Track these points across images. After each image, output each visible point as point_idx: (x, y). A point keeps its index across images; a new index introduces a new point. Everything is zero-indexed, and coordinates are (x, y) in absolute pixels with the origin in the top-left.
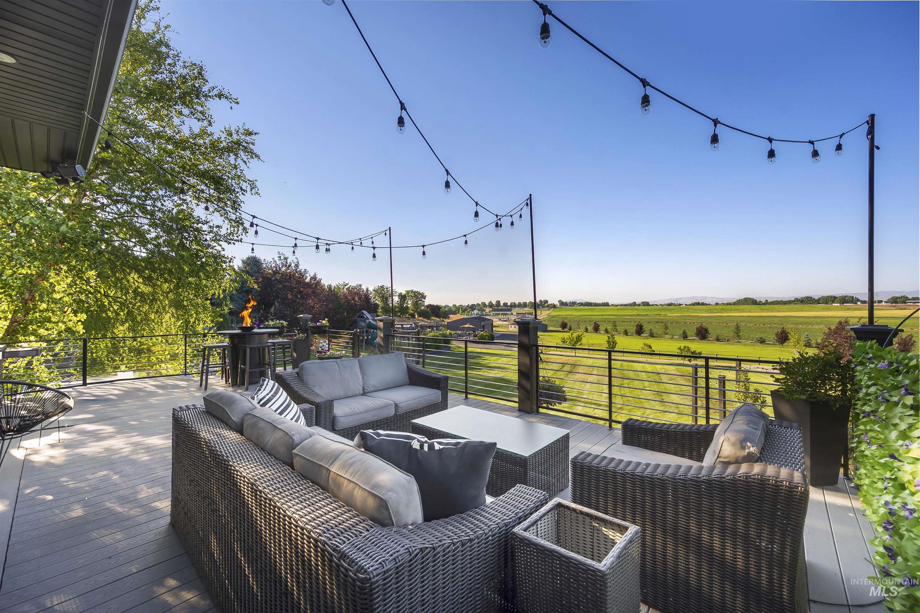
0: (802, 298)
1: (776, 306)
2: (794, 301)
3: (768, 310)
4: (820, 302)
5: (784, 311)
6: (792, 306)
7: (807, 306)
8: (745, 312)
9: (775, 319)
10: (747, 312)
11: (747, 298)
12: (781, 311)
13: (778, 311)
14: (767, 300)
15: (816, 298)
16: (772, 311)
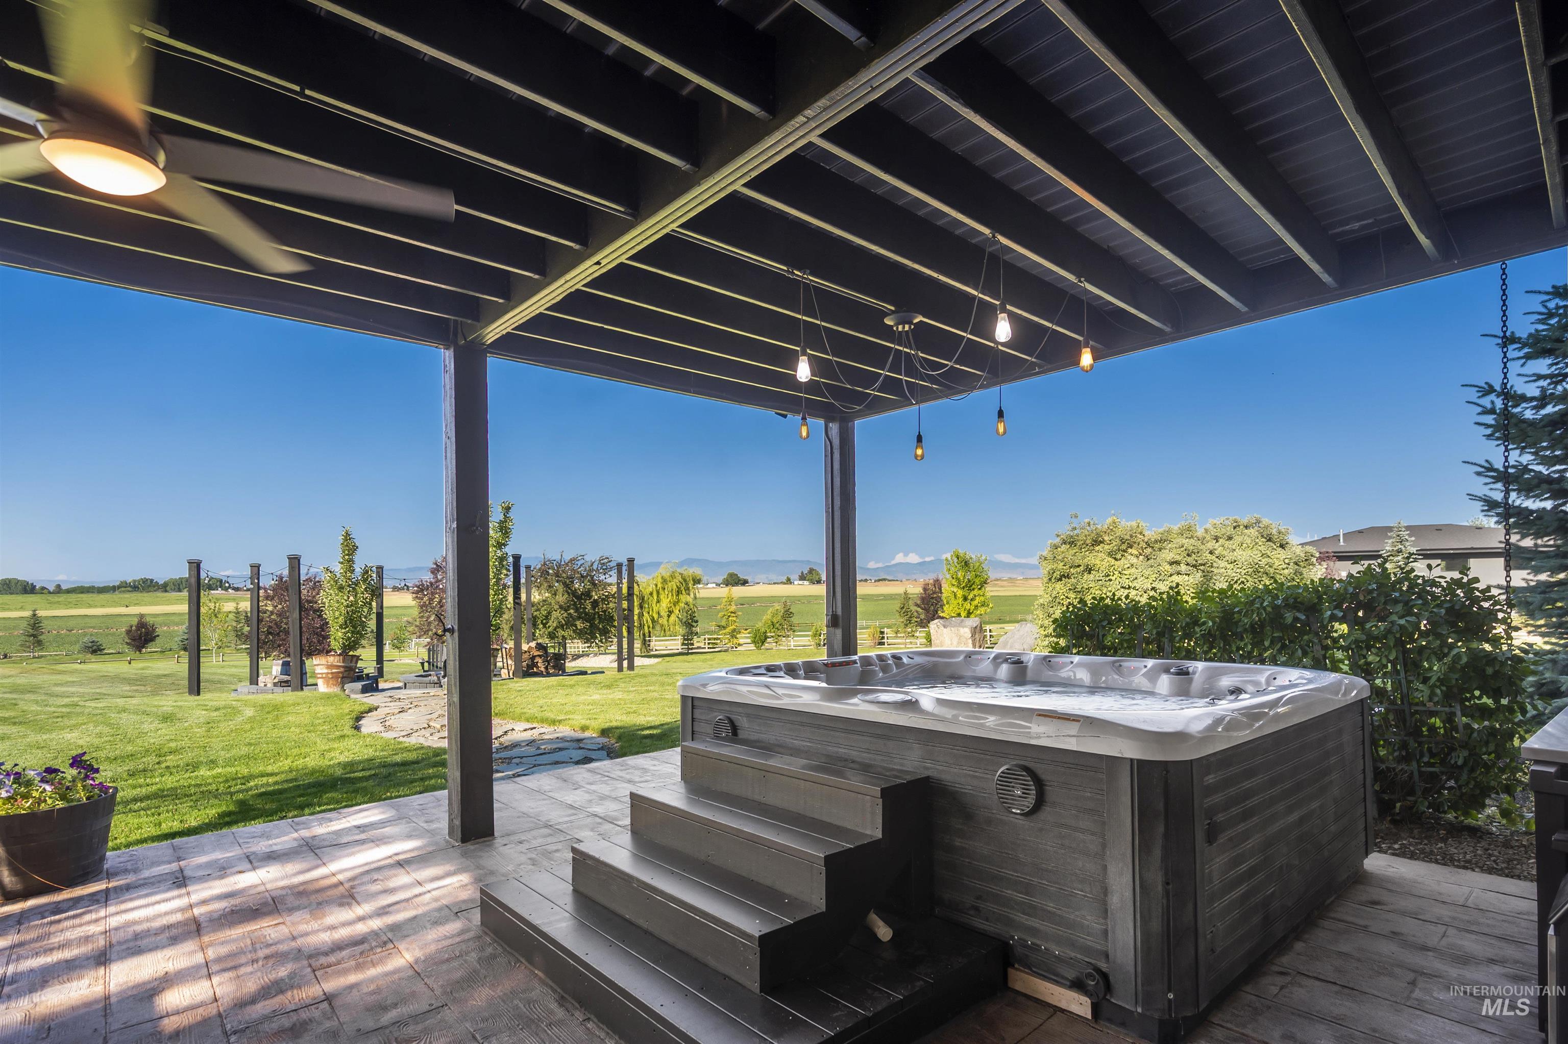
0: (134, 581)
1: (84, 596)
2: (119, 587)
3: (68, 605)
4: (168, 588)
5: (103, 606)
6: (117, 596)
7: (146, 596)
8: (9, 610)
9: (87, 620)
10: (16, 609)
11: (10, 580)
12: (96, 606)
13: (90, 606)
14: (59, 586)
15: (161, 582)
16: (76, 605)
